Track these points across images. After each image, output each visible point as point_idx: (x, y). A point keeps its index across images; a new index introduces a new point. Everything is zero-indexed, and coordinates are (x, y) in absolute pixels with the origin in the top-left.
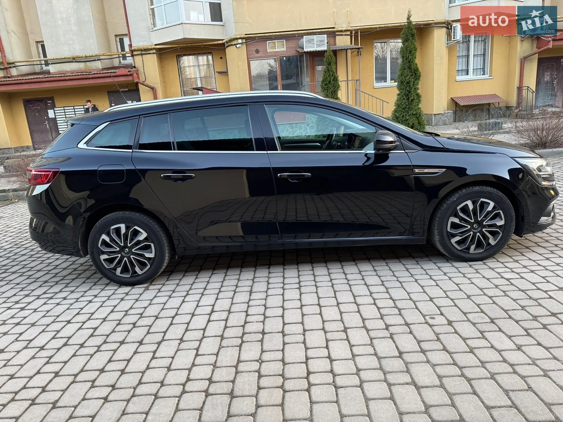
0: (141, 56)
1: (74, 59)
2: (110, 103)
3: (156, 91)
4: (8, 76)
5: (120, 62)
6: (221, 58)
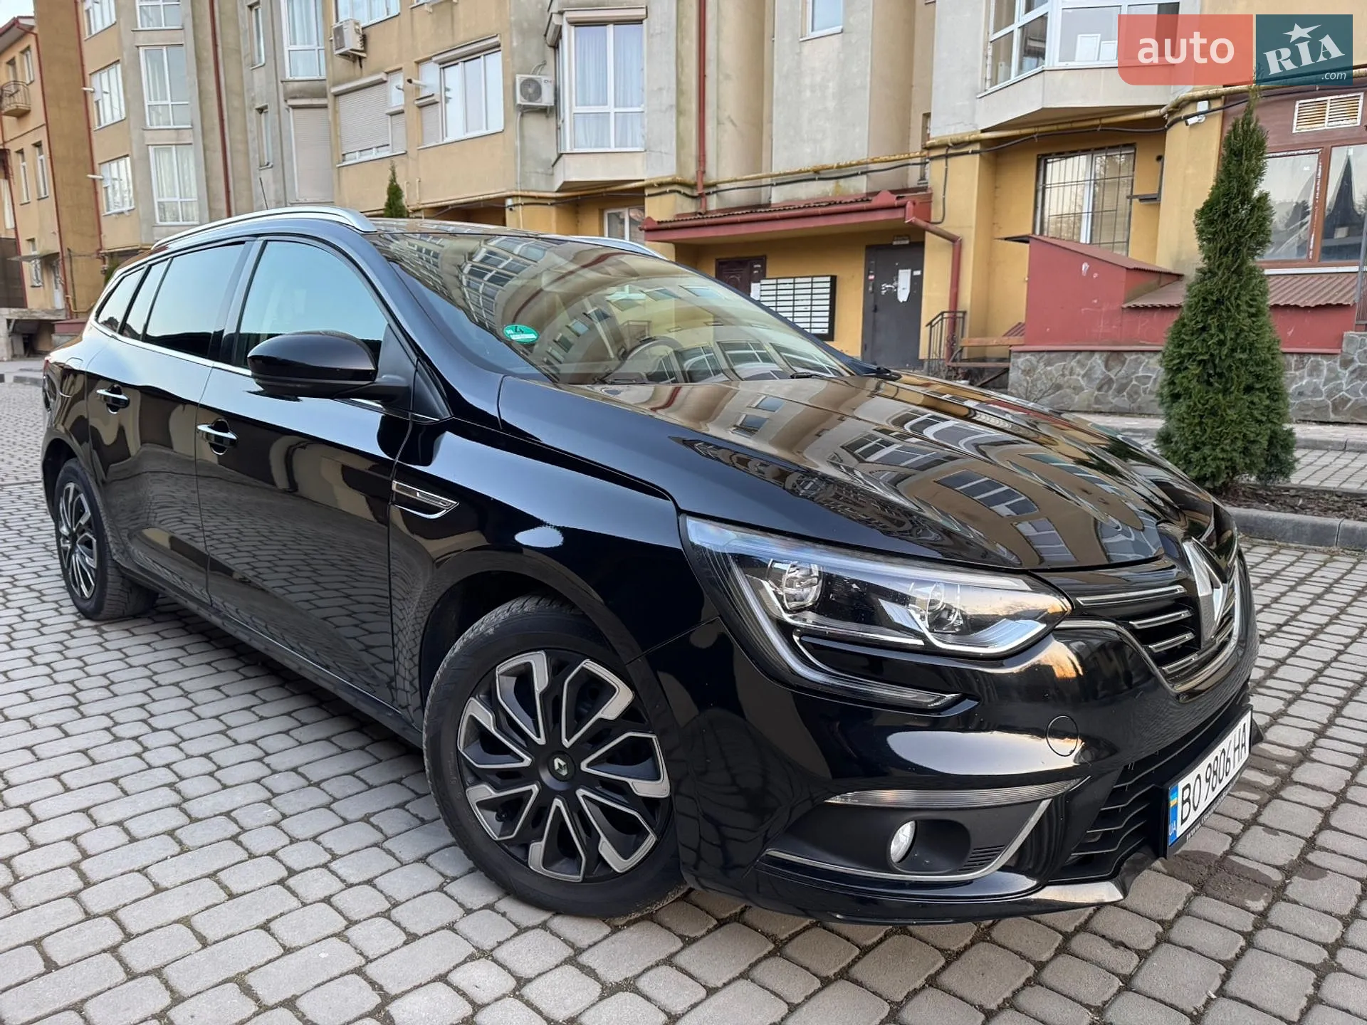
0: (943, 162)
1: (816, 172)
2: (867, 274)
3: (960, 247)
4: (701, 211)
5: (923, 178)
6: (1160, 158)
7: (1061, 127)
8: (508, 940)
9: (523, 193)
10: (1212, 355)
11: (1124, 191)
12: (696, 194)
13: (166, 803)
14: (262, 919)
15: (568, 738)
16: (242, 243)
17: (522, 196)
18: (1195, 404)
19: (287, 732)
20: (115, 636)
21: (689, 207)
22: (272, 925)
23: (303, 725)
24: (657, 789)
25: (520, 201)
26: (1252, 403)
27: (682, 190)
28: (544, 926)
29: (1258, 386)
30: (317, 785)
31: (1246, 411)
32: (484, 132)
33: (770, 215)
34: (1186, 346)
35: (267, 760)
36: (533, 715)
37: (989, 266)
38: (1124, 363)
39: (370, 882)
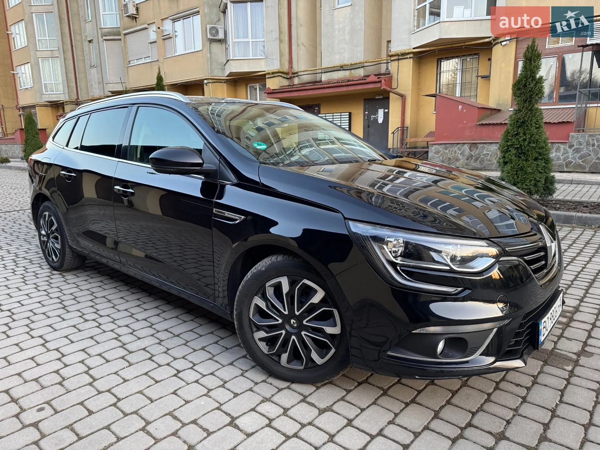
0: (397, 62)
1: (341, 67)
2: (365, 111)
3: (405, 99)
4: (291, 84)
5: (387, 69)
6: (490, 59)
7: (447, 46)
8: (275, 394)
9: (211, 78)
10: (521, 145)
11: (475, 75)
12: (288, 77)
13: (117, 346)
14: (172, 391)
15: (298, 311)
16: (127, 107)
17: (211, 79)
18: (514, 166)
19: (158, 315)
20: (70, 277)
21: (286, 83)
22: (177, 392)
23: (164, 312)
24: (334, 330)
25: (210, 81)
26: (538, 165)
27: (283, 75)
28: (288, 388)
29: (540, 158)
30: (178, 336)
31: (535, 168)
32: (193, 51)
33: (322, 86)
34: (510, 142)
35: (153, 327)
36: (282, 302)
37: (417, 107)
38: (477, 148)
39: (212, 374)
